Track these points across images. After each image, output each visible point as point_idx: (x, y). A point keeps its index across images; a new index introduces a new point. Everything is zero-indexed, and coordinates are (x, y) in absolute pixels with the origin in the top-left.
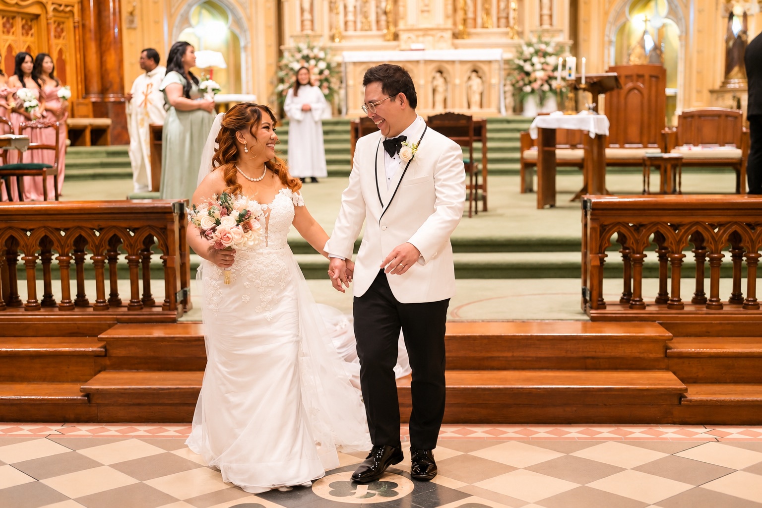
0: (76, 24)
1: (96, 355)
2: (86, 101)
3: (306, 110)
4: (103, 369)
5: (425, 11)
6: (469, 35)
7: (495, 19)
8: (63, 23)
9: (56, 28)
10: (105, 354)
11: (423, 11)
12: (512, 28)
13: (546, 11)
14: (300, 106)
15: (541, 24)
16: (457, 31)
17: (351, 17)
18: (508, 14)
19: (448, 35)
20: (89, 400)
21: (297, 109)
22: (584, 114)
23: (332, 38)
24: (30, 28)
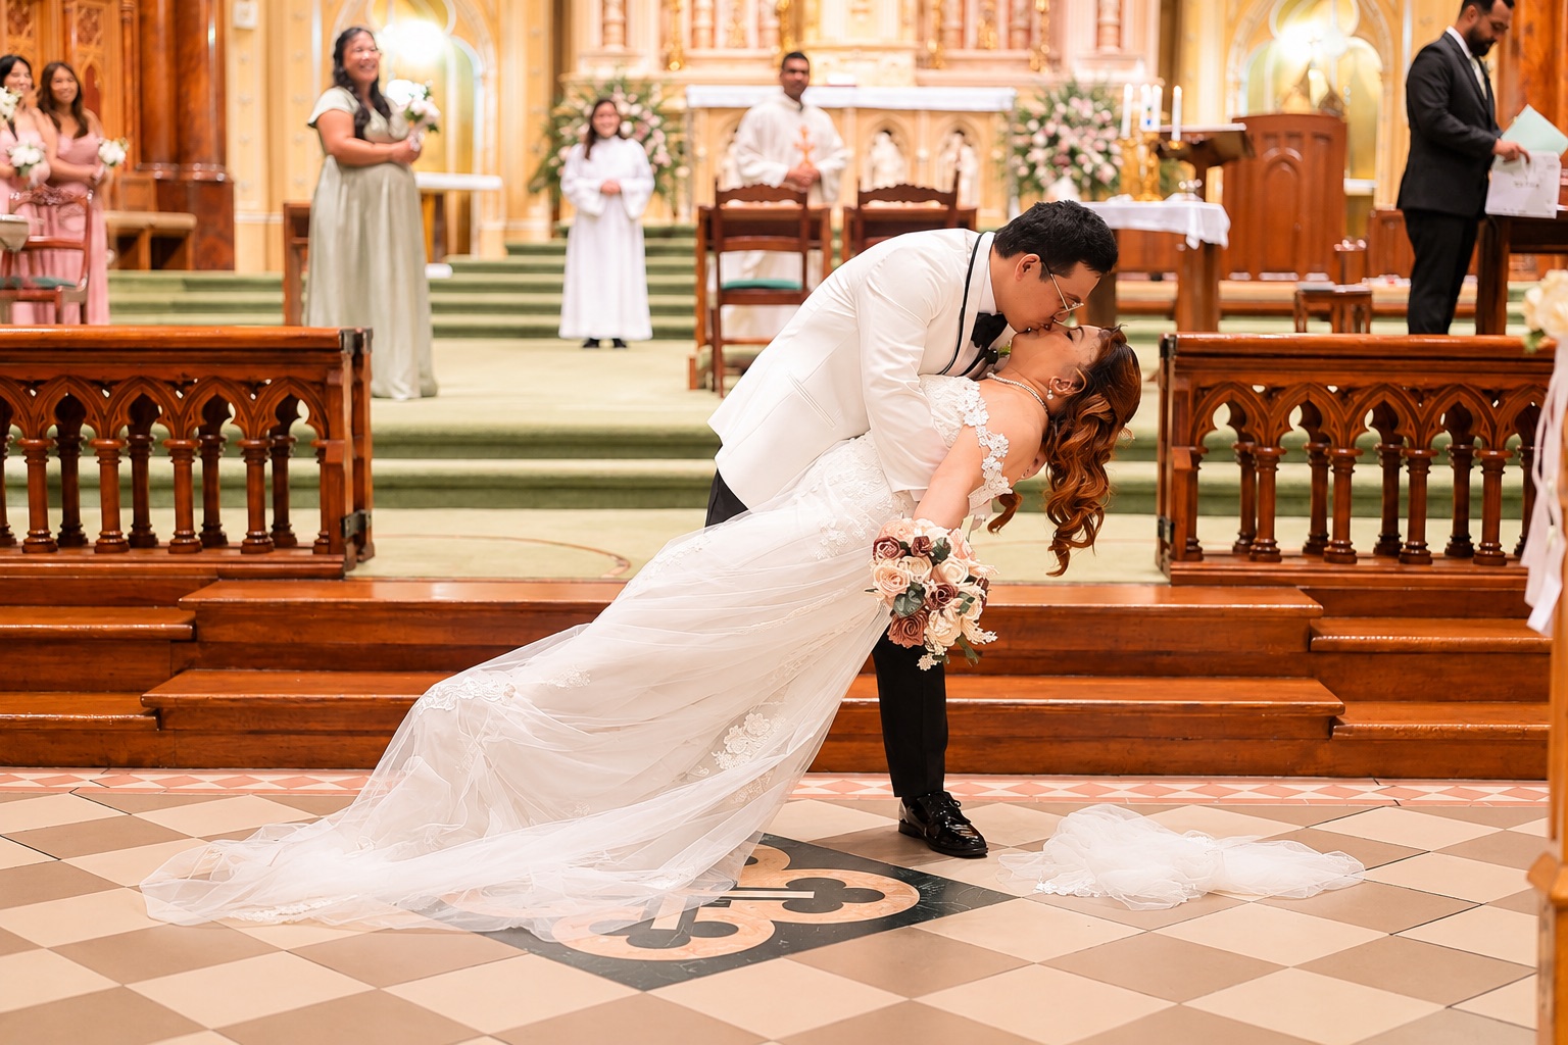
0: (127, 15)
1: (173, 640)
2: (142, 177)
3: (611, 192)
4: (190, 665)
5: (862, 10)
6: (951, 62)
7: (1002, 28)
8: (98, 11)
9: (81, 22)
10: (194, 638)
11: (854, 11)
12: (1038, 51)
13: (1109, 17)
14: (596, 184)
15: (1098, 44)
16: (924, 54)
17: (704, 21)
18: (1030, 22)
19: (906, 60)
20: (160, 723)
21: (592, 190)
22: (1176, 200)
23: (666, 62)
24: (26, 19)
